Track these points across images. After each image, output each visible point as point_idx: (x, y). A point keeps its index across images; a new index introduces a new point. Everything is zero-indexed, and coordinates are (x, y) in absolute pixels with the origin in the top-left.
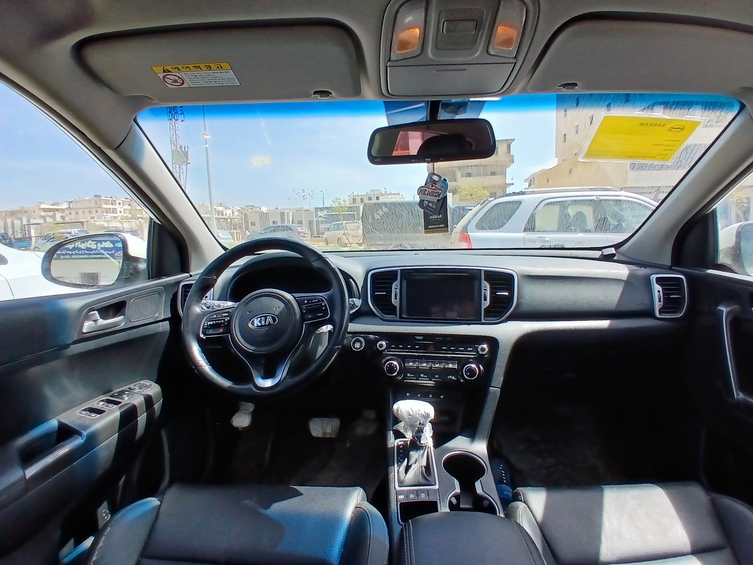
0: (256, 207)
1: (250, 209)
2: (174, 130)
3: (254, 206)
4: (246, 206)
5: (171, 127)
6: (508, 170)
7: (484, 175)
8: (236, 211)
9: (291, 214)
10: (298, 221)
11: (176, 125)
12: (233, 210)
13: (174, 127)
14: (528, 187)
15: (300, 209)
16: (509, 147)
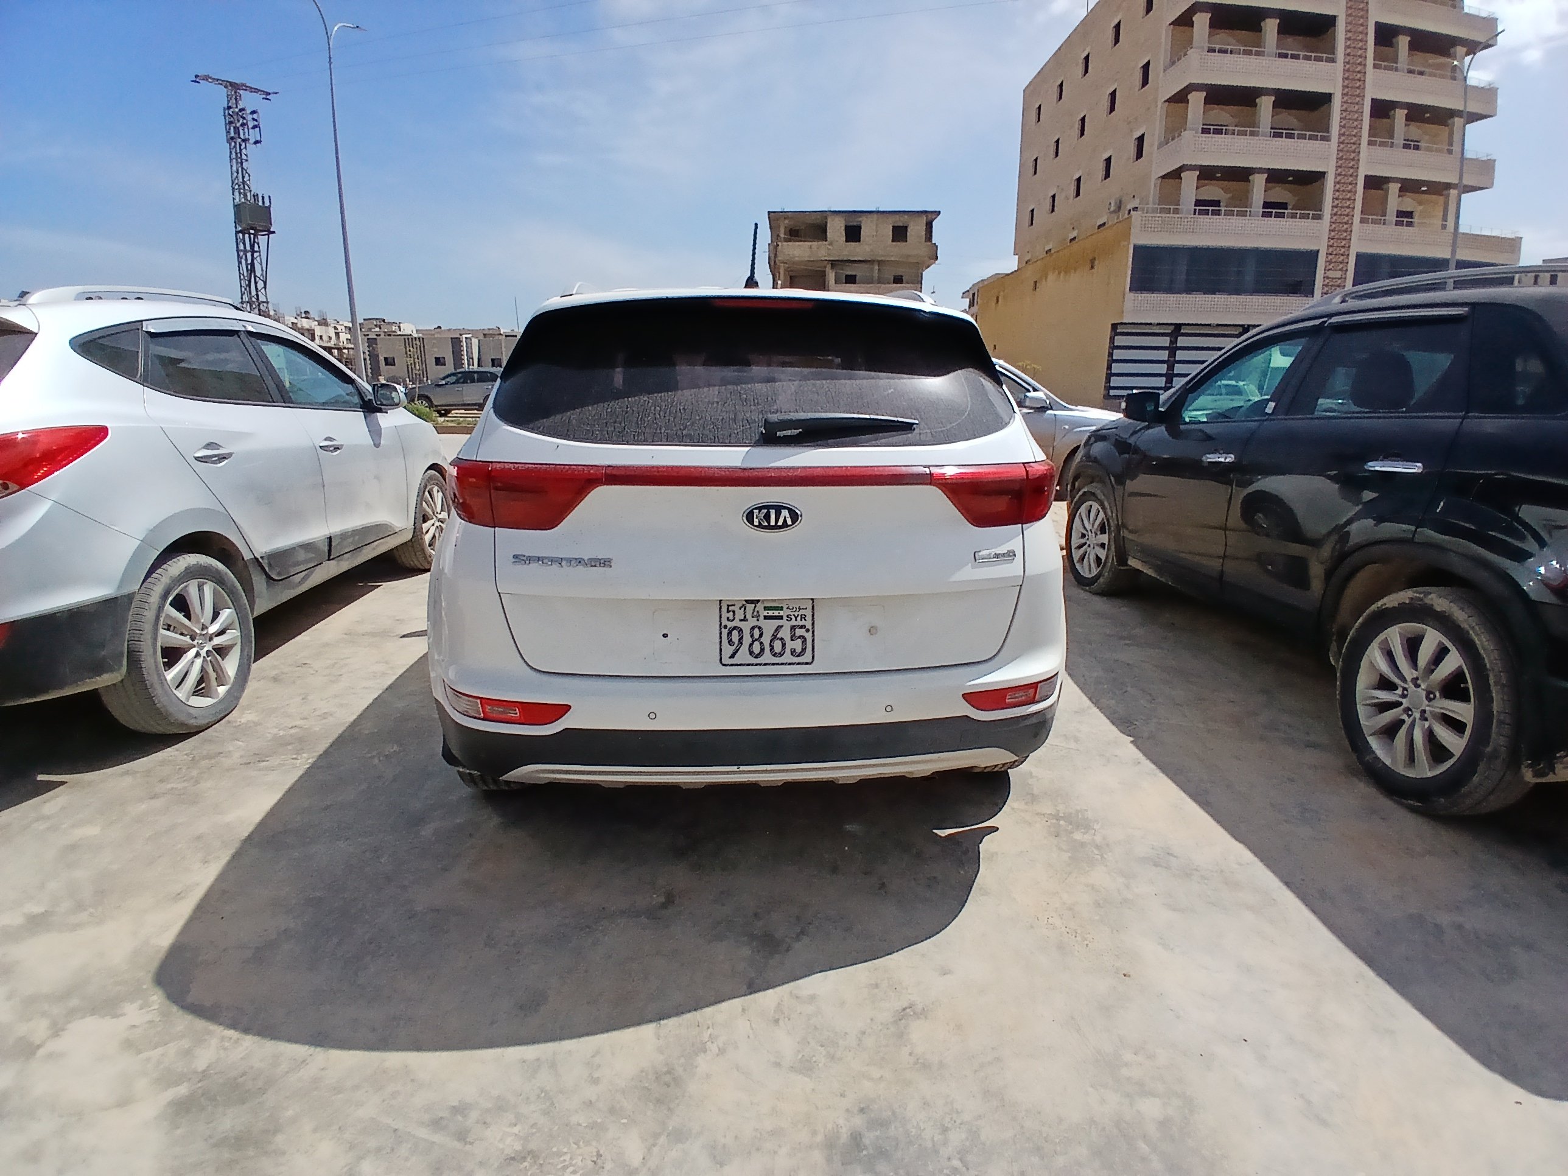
0: (389, 323)
1: (376, 326)
2: (239, 160)
3: (384, 321)
4: (364, 320)
5: (234, 155)
6: (927, 274)
7: (879, 282)
8: (344, 330)
9: (475, 342)
10: (493, 360)
11: (244, 151)
12: (335, 328)
13: (239, 155)
14: (969, 308)
15: (491, 332)
16: (929, 226)
